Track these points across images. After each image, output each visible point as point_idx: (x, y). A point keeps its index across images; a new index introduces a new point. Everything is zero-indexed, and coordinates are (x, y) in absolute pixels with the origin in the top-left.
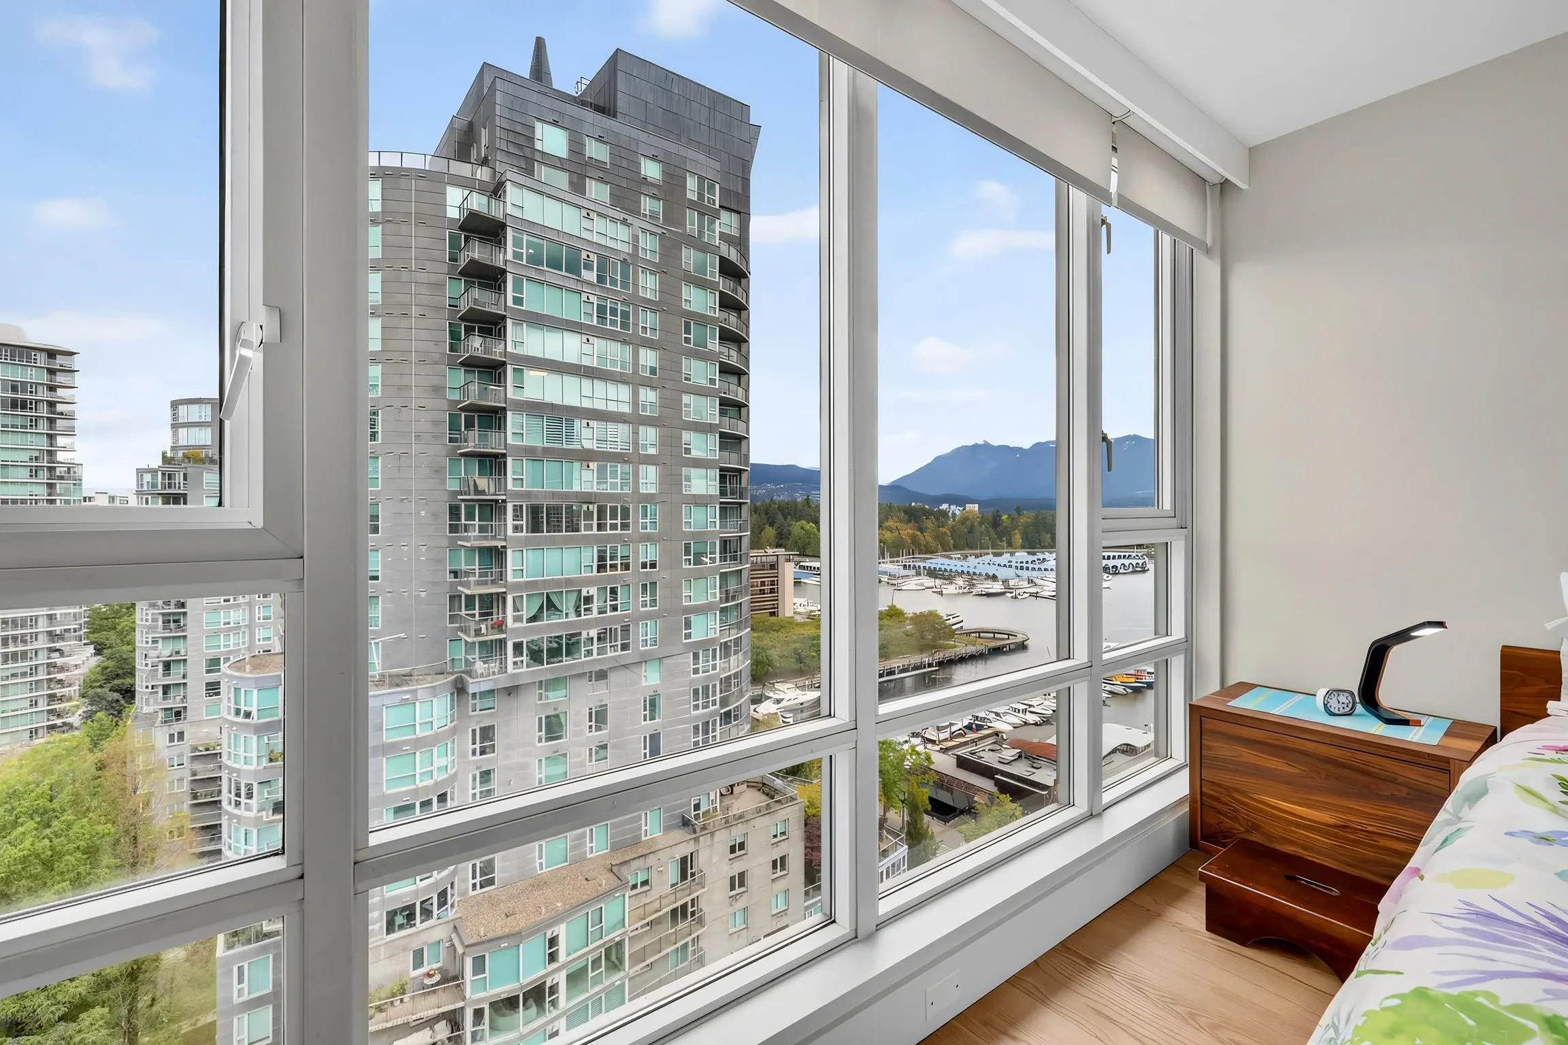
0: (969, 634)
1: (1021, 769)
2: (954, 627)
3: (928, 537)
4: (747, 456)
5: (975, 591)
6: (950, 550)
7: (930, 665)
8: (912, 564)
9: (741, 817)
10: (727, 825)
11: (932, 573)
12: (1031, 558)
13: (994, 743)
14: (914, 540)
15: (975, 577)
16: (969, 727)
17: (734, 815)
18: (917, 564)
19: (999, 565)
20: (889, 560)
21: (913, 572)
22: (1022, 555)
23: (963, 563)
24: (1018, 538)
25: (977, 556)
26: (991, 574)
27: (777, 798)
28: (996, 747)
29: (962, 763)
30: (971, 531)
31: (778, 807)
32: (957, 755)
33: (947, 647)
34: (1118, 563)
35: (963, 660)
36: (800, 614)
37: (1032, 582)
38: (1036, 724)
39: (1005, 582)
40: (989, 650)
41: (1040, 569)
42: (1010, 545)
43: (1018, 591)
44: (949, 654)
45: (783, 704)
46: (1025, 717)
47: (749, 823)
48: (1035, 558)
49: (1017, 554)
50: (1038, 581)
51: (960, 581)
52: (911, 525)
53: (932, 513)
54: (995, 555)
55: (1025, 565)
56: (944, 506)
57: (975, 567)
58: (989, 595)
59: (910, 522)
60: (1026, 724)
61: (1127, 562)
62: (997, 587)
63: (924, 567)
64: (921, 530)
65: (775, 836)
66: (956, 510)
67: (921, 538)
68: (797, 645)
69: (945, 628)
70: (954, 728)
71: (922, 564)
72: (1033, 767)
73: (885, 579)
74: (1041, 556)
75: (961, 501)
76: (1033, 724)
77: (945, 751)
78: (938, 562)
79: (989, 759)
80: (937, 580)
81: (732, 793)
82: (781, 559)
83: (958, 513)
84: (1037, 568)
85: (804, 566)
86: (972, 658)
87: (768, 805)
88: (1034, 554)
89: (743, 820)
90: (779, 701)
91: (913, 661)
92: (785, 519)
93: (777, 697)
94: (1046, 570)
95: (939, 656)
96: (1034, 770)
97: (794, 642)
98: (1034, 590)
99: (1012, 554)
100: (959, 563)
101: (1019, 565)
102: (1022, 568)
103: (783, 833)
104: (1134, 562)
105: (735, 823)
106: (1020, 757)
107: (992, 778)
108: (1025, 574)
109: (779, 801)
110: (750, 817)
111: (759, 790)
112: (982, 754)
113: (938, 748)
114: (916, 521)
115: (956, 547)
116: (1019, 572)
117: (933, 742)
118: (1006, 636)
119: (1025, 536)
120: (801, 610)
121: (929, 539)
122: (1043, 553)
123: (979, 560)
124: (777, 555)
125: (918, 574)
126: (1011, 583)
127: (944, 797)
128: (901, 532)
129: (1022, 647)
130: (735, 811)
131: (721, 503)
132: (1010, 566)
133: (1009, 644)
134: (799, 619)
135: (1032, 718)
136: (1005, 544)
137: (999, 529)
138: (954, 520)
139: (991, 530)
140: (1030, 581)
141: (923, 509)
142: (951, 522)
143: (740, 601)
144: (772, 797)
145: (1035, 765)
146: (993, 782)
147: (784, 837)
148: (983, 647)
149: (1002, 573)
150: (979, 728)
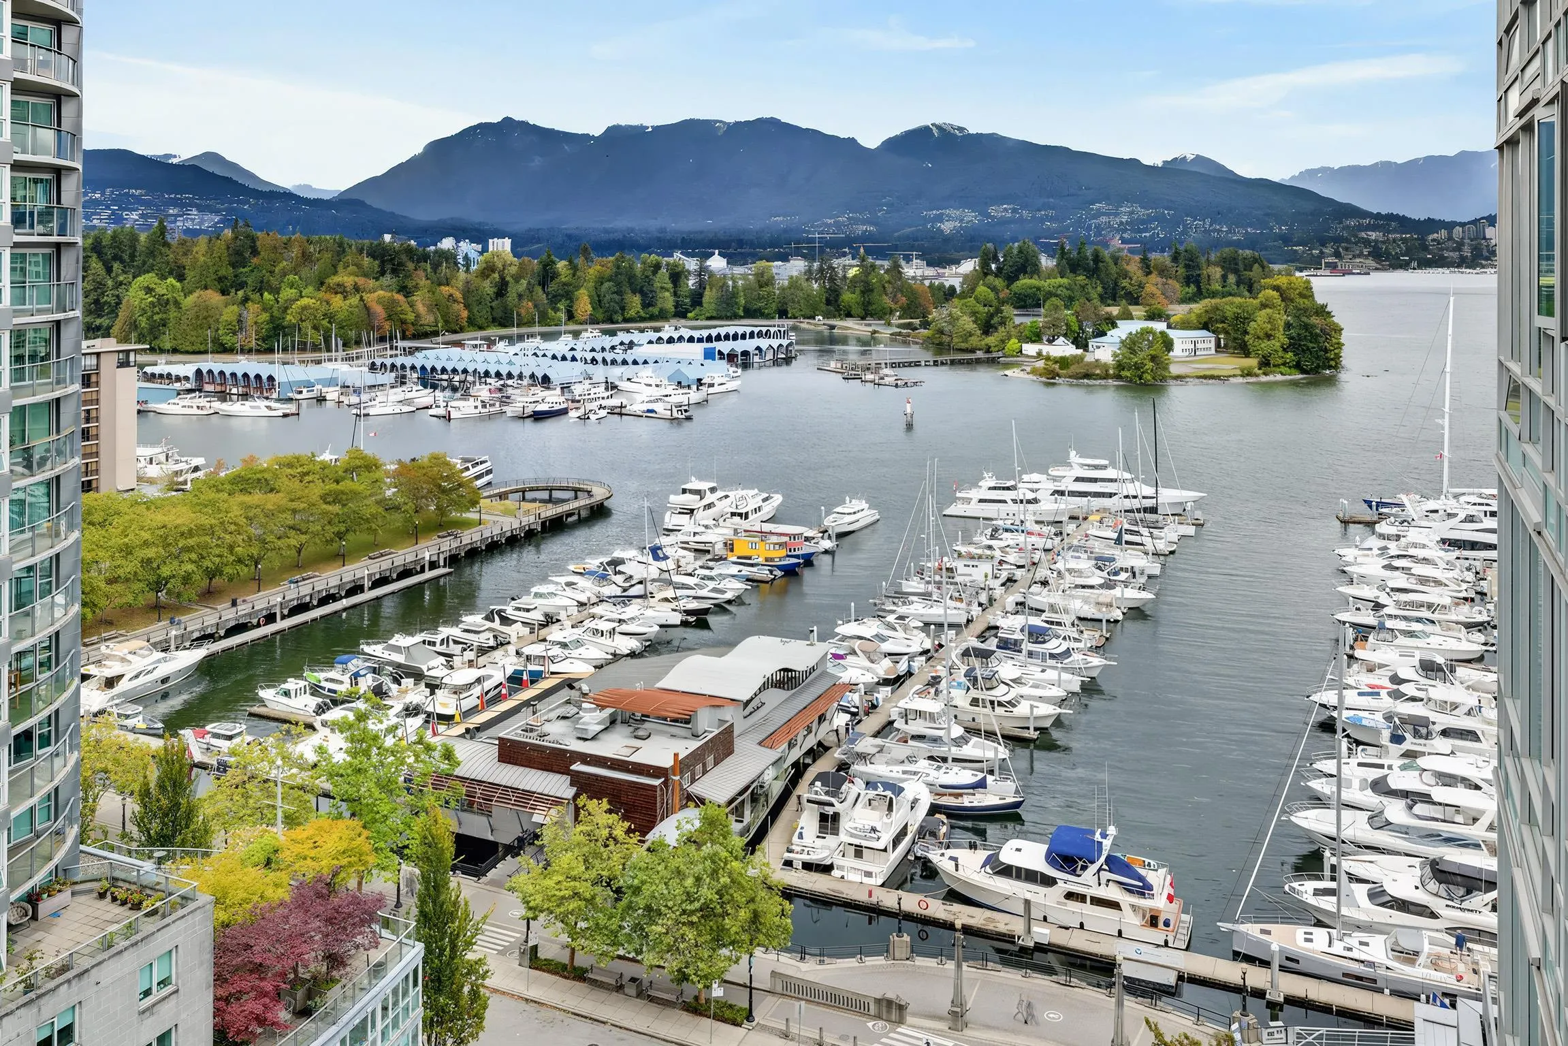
0: (502, 496)
1: (615, 745)
2: (479, 483)
3: (420, 307)
4: (76, 136)
5: (510, 410)
6: (462, 330)
7: (433, 565)
8: (388, 362)
9: (64, 969)
10: (32, 995)
11: (428, 378)
12: (608, 341)
13: (568, 702)
14: (392, 313)
15: (510, 382)
16: (516, 680)
17: (48, 969)
18: (399, 361)
19: (554, 357)
20: (341, 354)
21: (389, 377)
22: (592, 338)
23: (491, 357)
24: (584, 305)
25: (511, 340)
26: (539, 375)
27: (147, 906)
28: (572, 710)
29: (511, 753)
30: (502, 289)
31: (149, 926)
32: (500, 739)
33: (466, 524)
34: (749, 345)
35: (494, 548)
36: (151, 481)
37: (614, 387)
38: (633, 655)
39: (565, 388)
40: (543, 524)
41: (625, 362)
42: (571, 316)
43: (589, 406)
44: (470, 537)
45: (123, 686)
46: (613, 644)
47: (86, 979)
48: (616, 340)
49: (584, 335)
50: (623, 385)
51: (483, 391)
52: (387, 279)
53: (425, 257)
54: (546, 337)
55: (599, 357)
56: (447, 244)
57: (510, 363)
58: (538, 417)
59: (383, 273)
60: (616, 657)
61: (764, 343)
62: (552, 399)
63: (413, 368)
64: (405, 291)
65: (147, 993)
66: (467, 248)
67: (406, 307)
68: (150, 553)
69: (460, 485)
70: (488, 685)
71: (408, 361)
72: (636, 737)
73: (332, 394)
74: (626, 338)
75: (480, 236)
76: (627, 655)
77: (470, 733)
78: (437, 355)
79: (559, 735)
80: (438, 393)
81: (35, 917)
82: (109, 363)
83: (473, 255)
84: (619, 359)
85: (153, 375)
86: (513, 542)
87: (129, 926)
88: (612, 333)
89: (69, 975)
90: (110, 683)
91: (399, 561)
92: (109, 270)
93: (109, 673)
94: (635, 363)
95: (448, 545)
96: (638, 743)
97: (146, 544)
98: (615, 402)
99: (576, 334)
100: (479, 356)
101: (589, 356)
102: (594, 361)
103: (163, 983)
104: (775, 343)
105: (51, 984)
106: (613, 722)
107: (565, 771)
108: (599, 372)
109: (154, 913)
110: (86, 963)
111: (102, 896)
112: (547, 728)
113: (460, 730)
114: (395, 272)
115: (474, 324)
116: (590, 368)
117: (447, 719)
118: (570, 494)
119: (598, 302)
120: (153, 471)
121: (421, 308)
122: (628, 331)
123: (517, 347)
124: (98, 354)
125: (402, 381)
126: (578, 390)
127: (477, 827)
128: (365, 296)
129: (599, 512)
130: (49, 959)
131: (17, 245)
132: (574, 359)
133: (579, 509)
134: (152, 492)
135: (625, 645)
136: (563, 316)
137: (553, 287)
138: (467, 271)
139: (539, 289)
140: (612, 387)
141: (409, 251)
142: (462, 275)
143: (57, 471)
144: (137, 906)
145: (640, 733)
146: (566, 780)
147: (170, 989)
148: (532, 519)
149: (560, 371)
150: (536, 677)
